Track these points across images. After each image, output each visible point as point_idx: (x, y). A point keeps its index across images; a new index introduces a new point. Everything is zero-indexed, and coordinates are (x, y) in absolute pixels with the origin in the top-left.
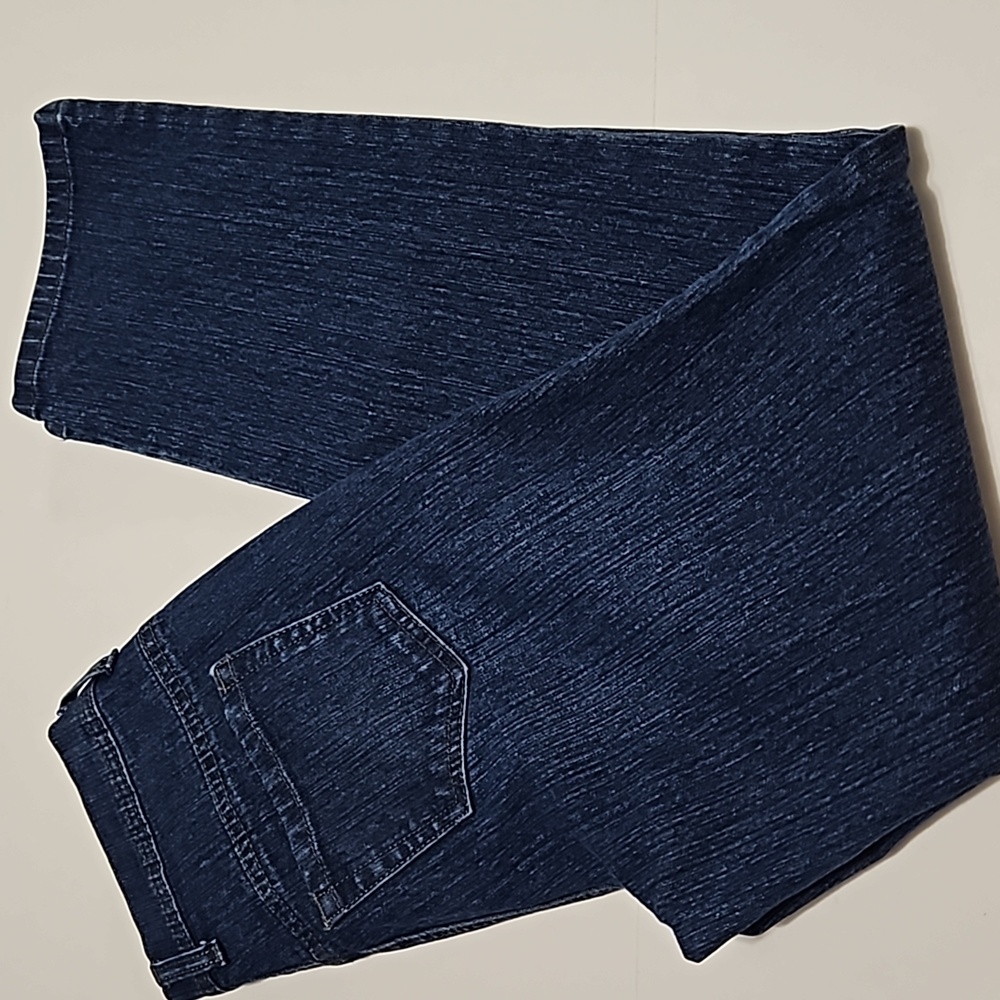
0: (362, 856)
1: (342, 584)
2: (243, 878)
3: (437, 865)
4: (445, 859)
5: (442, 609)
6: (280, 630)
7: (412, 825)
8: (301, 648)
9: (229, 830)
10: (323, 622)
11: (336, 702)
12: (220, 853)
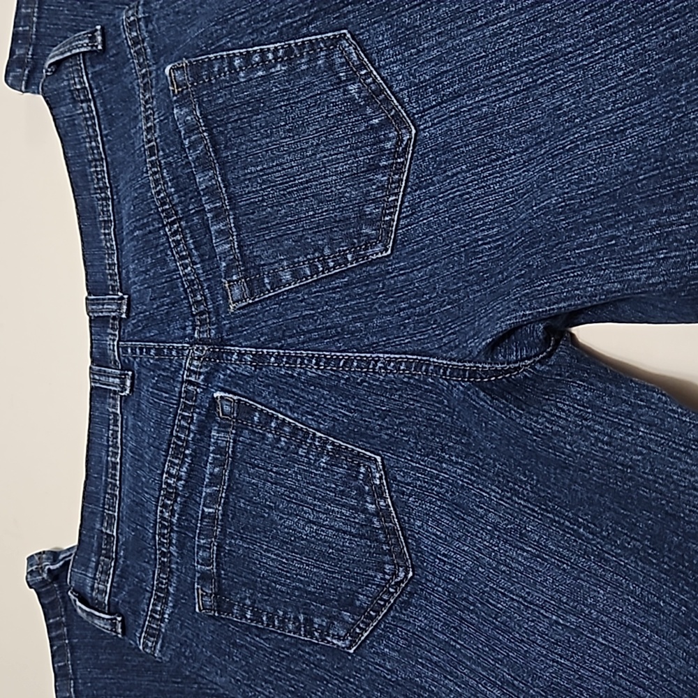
0: (275, 262)
1: (310, 23)
2: (169, 253)
3: (338, 287)
4: (347, 284)
5: (400, 70)
6: (241, 51)
7: (327, 251)
8: (260, 73)
9: (163, 211)
10: (285, 54)
11: (289, 131)
12: (151, 228)
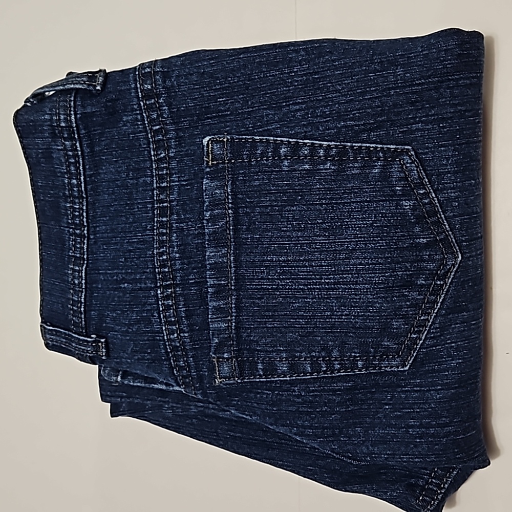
0: (273, 351)
1: (372, 130)
2: (156, 314)
3: (339, 390)
4: (351, 388)
5: (457, 197)
6: (291, 140)
7: (335, 353)
8: (307, 167)
9: (159, 273)
10: (338, 154)
11: (325, 230)
12: (143, 285)
